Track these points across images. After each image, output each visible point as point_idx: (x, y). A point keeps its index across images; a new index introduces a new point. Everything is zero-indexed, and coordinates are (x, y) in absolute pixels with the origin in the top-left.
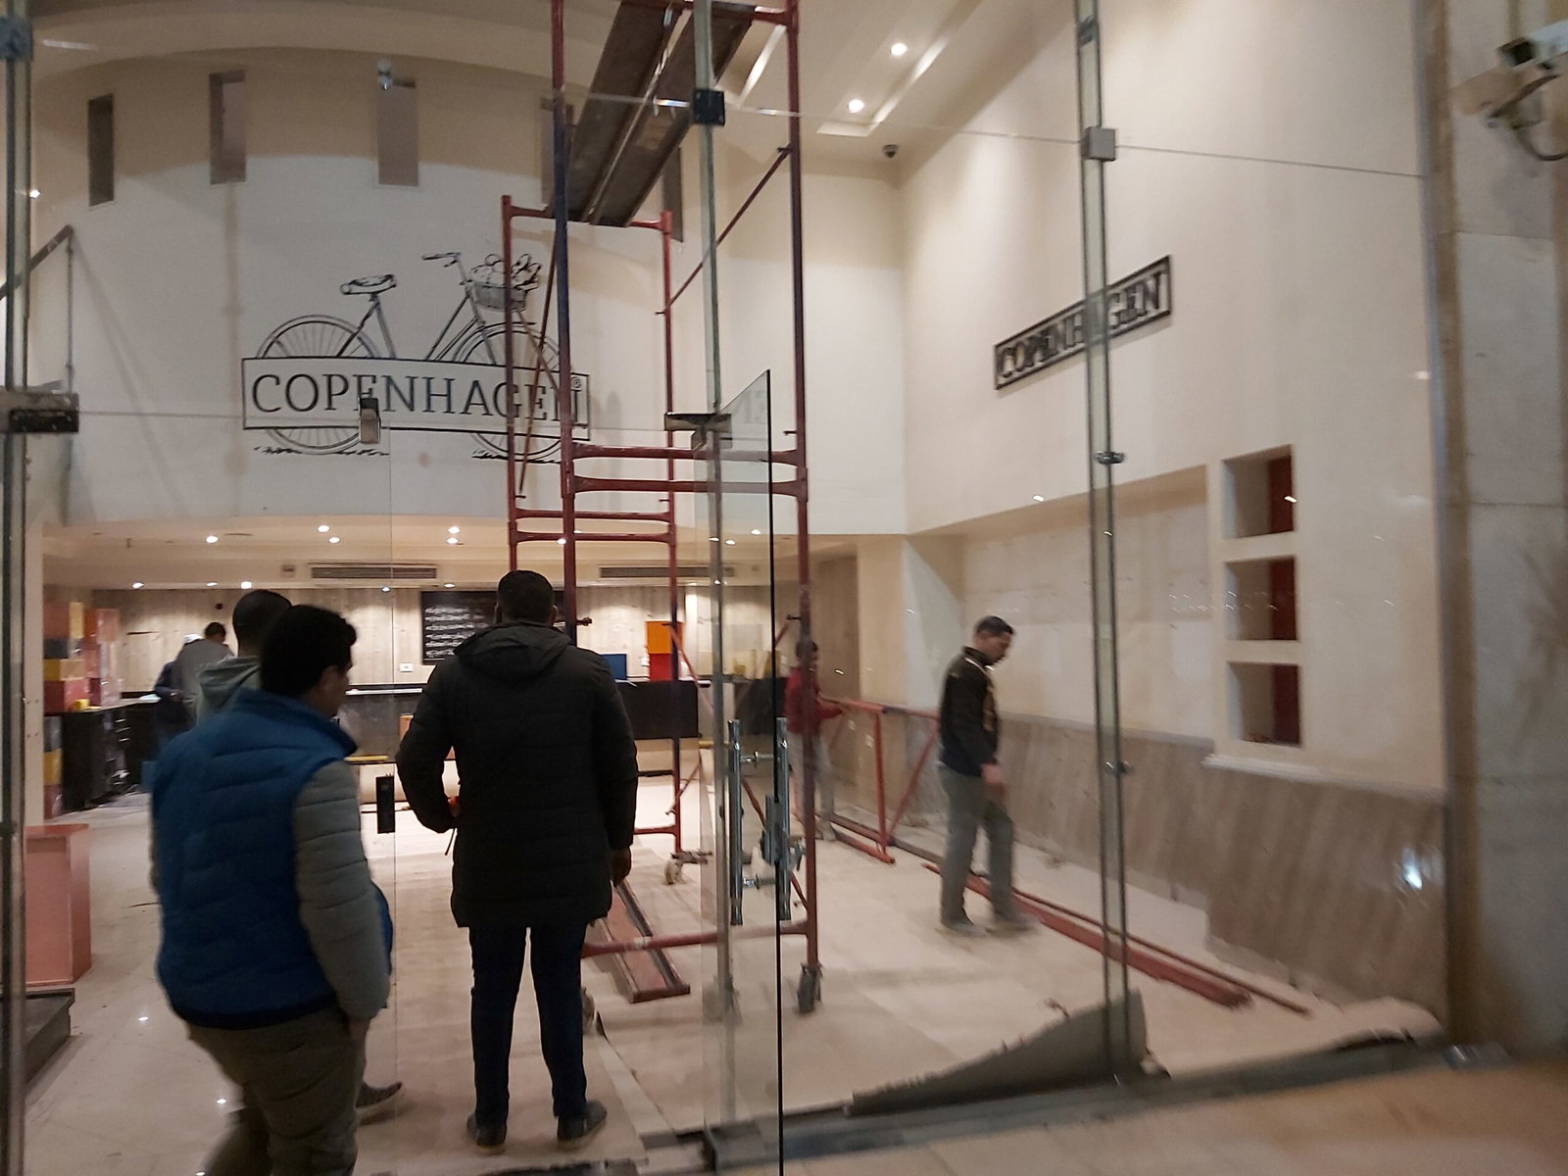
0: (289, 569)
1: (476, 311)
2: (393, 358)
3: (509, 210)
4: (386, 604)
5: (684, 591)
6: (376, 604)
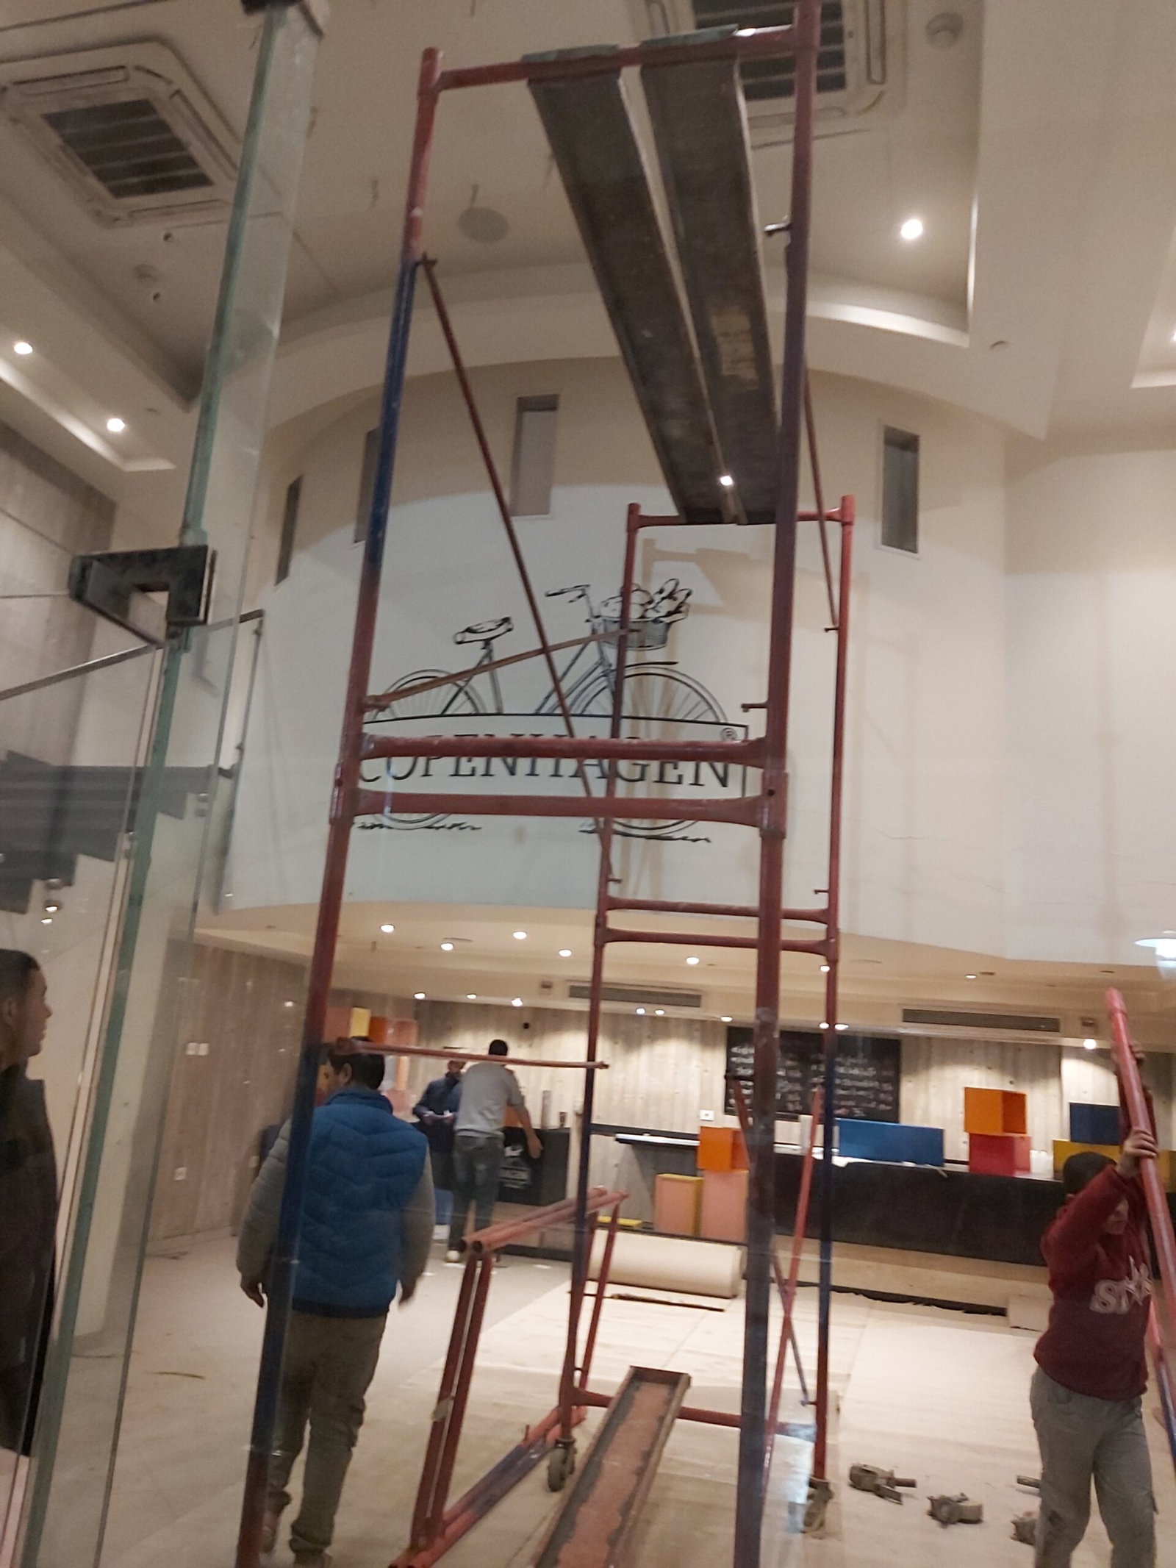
0: (546, 986)
1: (601, 652)
2: (500, 713)
3: (636, 520)
4: (689, 1037)
5: (1059, 1052)
6: (679, 1036)
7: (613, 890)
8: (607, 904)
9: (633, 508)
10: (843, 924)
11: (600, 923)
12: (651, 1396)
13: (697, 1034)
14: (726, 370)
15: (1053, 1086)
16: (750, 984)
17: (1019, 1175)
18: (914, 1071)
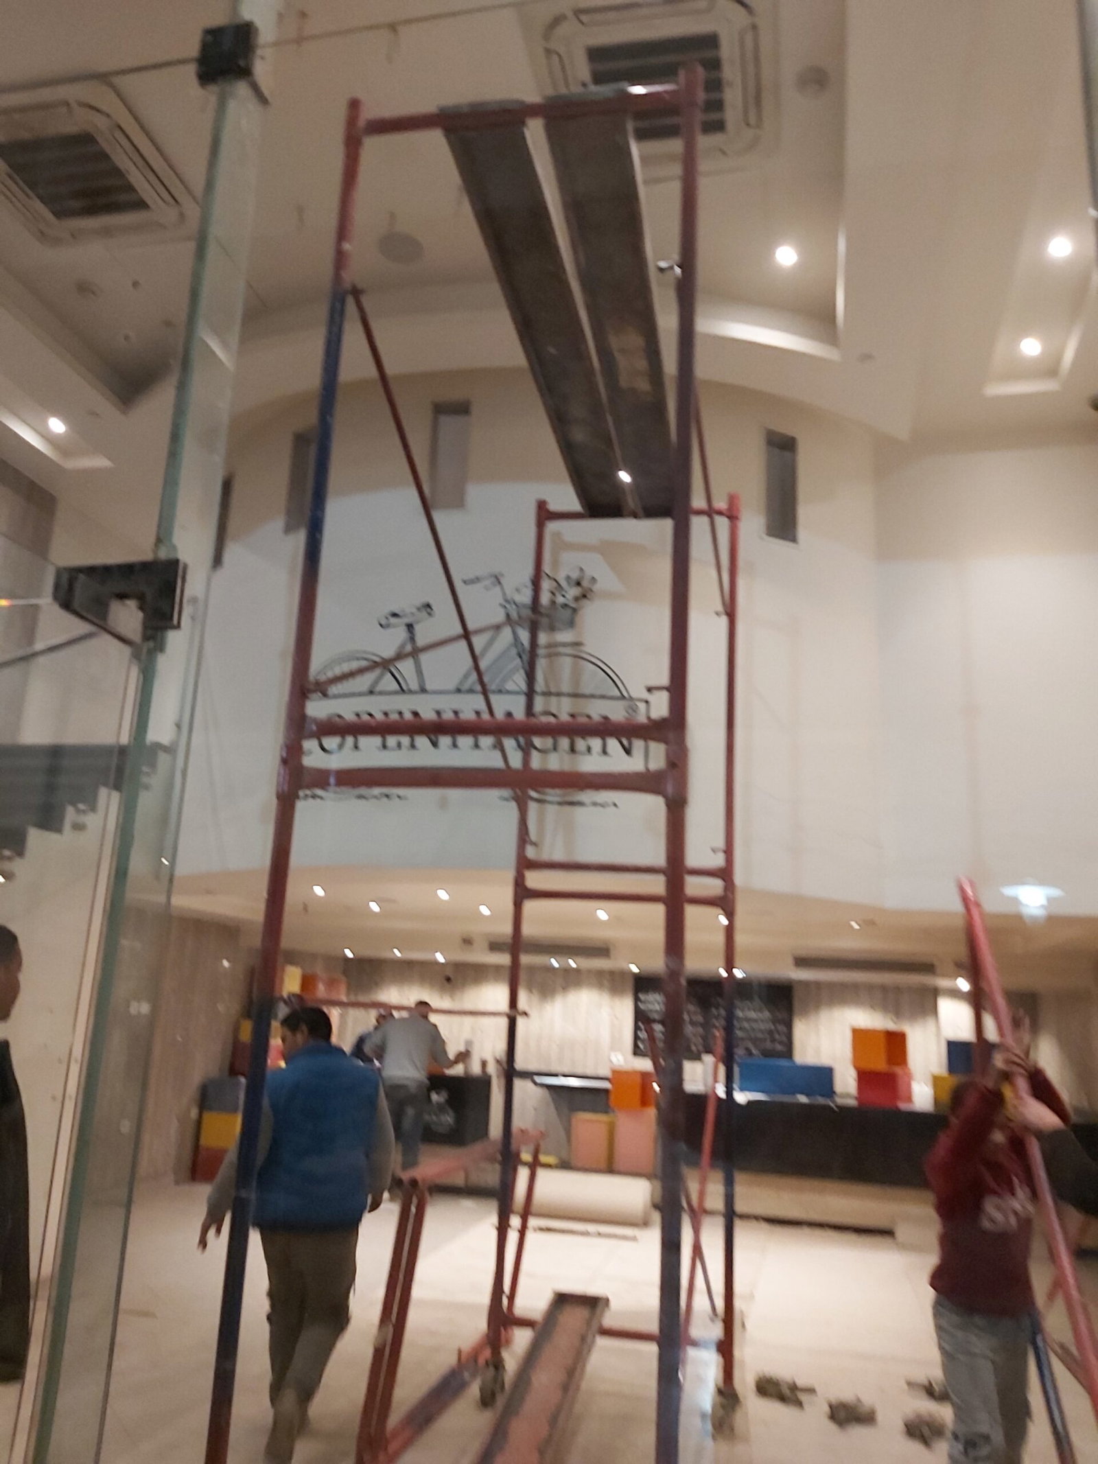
0: (467, 941)
1: (514, 633)
2: (423, 690)
3: (544, 514)
4: (600, 986)
5: (935, 993)
6: (590, 985)
7: (531, 852)
8: (525, 864)
9: (542, 506)
10: (739, 878)
11: (519, 883)
12: (573, 1318)
13: (606, 982)
14: (624, 382)
15: (930, 1022)
16: (658, 936)
17: (903, 1106)
18: (805, 1012)
